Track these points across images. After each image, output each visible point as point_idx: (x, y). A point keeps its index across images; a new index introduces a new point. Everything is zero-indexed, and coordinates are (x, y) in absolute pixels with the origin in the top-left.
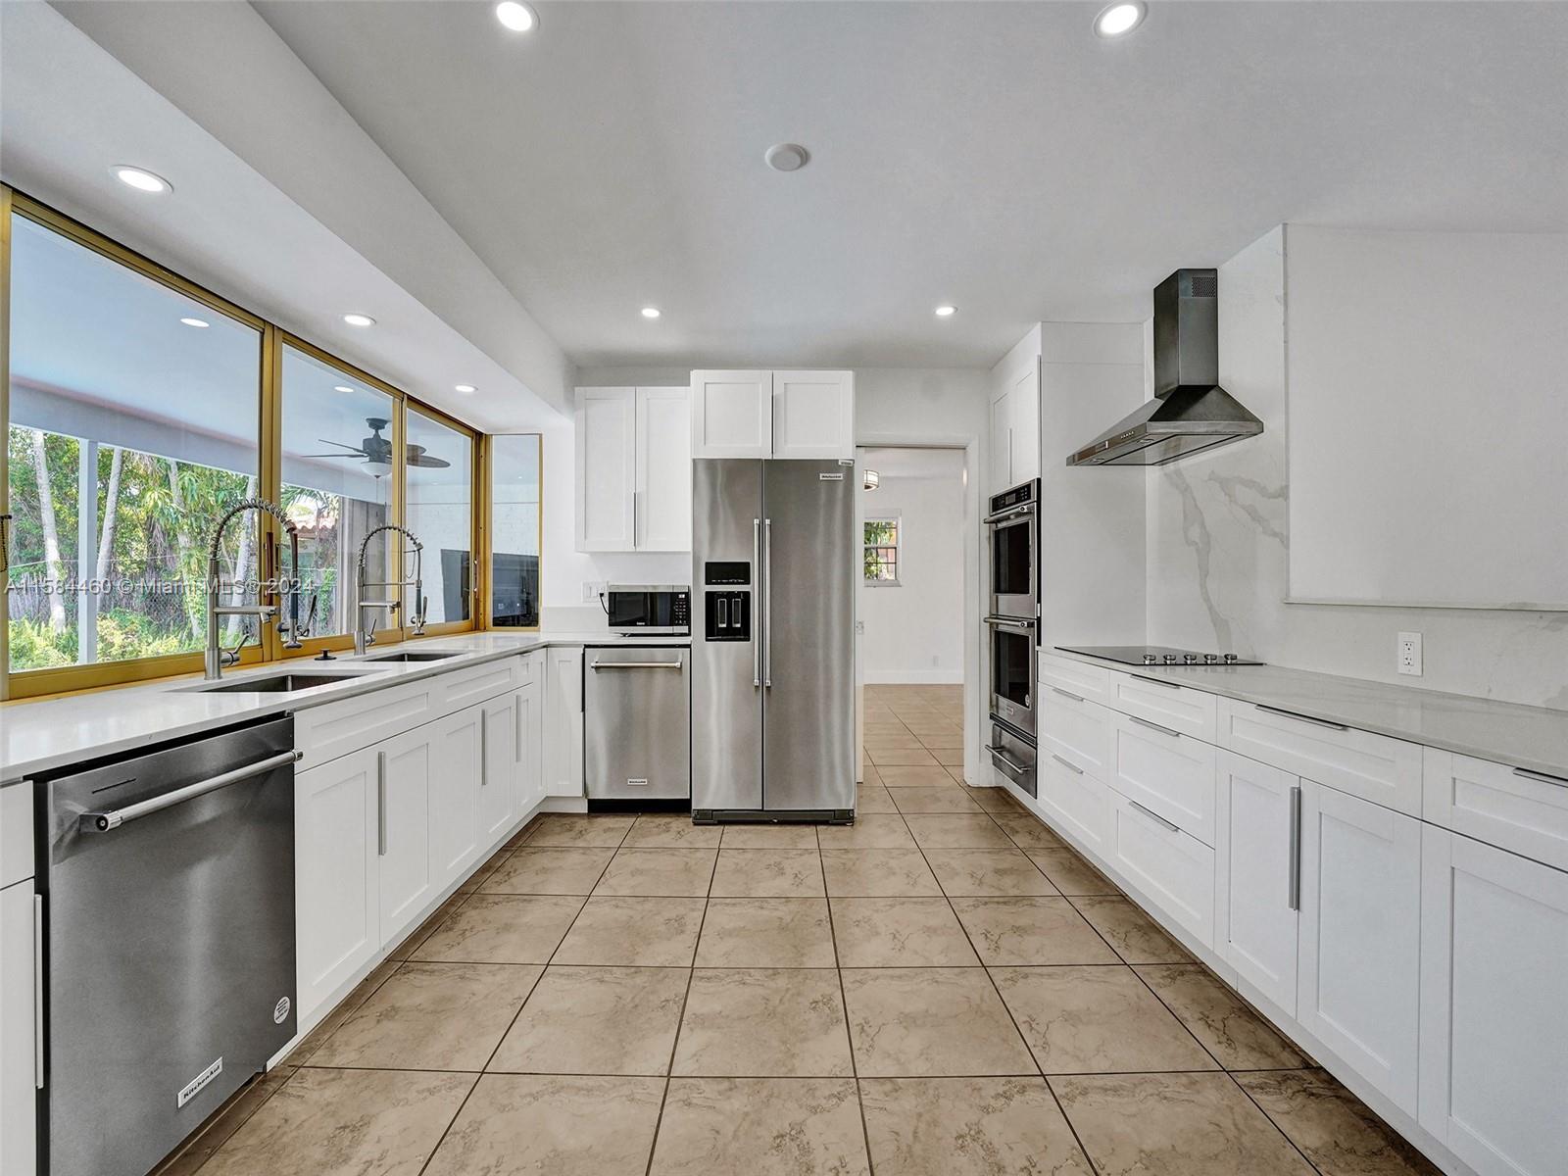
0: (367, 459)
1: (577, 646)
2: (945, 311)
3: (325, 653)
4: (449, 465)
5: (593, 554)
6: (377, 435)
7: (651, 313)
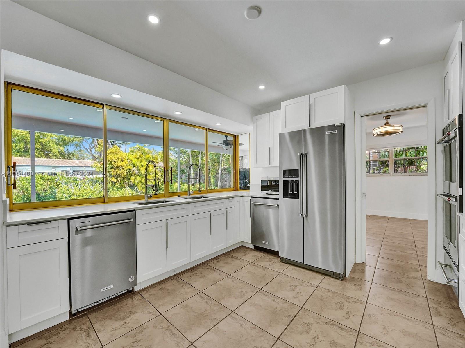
0: (224, 145)
1: (249, 197)
2: (385, 41)
3: (179, 195)
4: (244, 144)
5: (264, 168)
6: (227, 139)
7: (262, 87)
